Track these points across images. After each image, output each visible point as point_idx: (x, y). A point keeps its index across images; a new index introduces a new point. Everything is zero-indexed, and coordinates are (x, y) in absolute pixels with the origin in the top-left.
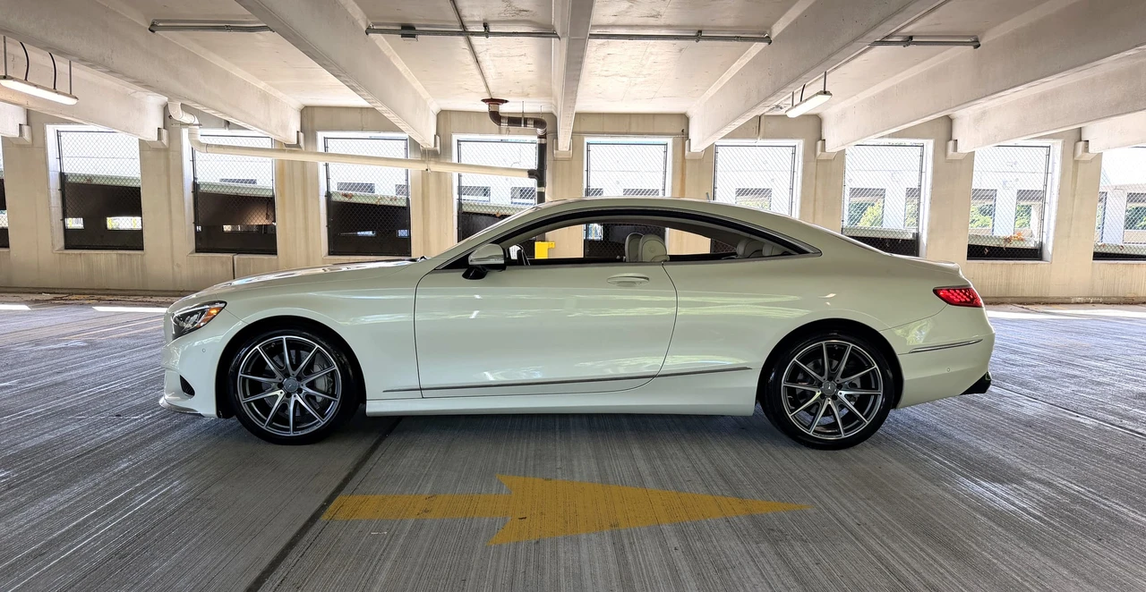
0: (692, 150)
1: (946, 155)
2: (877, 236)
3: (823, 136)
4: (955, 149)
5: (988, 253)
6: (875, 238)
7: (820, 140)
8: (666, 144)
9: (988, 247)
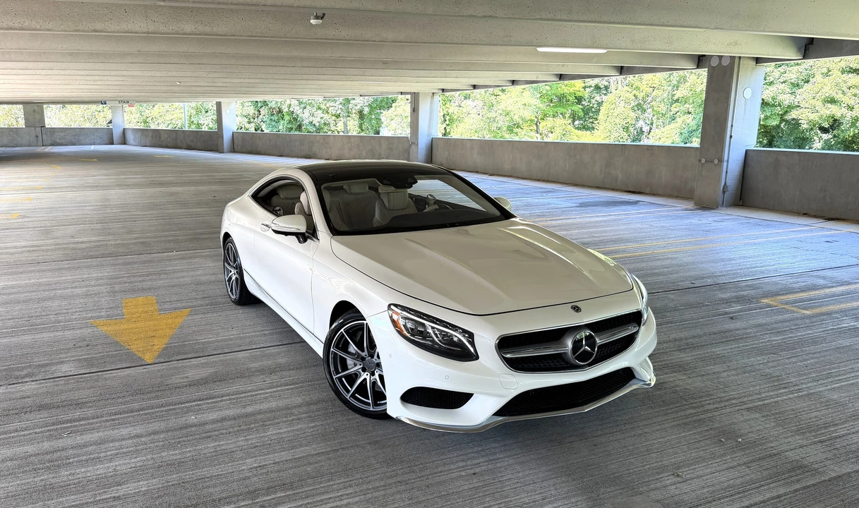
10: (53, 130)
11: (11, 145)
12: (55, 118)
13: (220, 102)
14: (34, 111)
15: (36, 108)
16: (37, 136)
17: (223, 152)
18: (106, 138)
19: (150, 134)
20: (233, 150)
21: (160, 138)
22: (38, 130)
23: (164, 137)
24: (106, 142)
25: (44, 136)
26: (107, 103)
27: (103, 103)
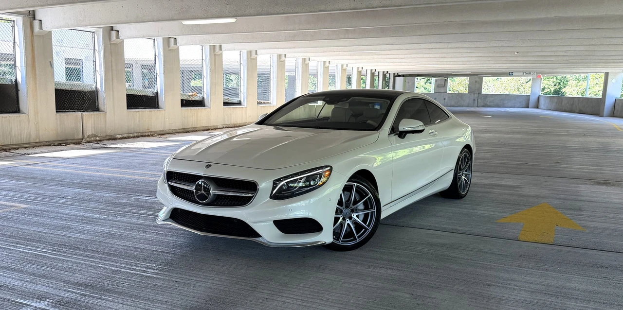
0: (44, 28)
1: (169, 46)
2: (138, 94)
3: (114, 28)
4: (176, 43)
5: (186, 103)
6: (139, 96)
7: (112, 30)
8: (14, 21)
9: (185, 100)
10: (486, 95)
11: (456, 105)
12: (491, 86)
13: (608, 73)
14: (476, 82)
15: (477, 79)
16: (474, 100)
17: (602, 116)
18: (524, 103)
19: (556, 100)
20: (613, 114)
21: (562, 103)
22: (476, 95)
24: (523, 106)
25: (479, 100)
26: (514, 74)
27: (511, 74)
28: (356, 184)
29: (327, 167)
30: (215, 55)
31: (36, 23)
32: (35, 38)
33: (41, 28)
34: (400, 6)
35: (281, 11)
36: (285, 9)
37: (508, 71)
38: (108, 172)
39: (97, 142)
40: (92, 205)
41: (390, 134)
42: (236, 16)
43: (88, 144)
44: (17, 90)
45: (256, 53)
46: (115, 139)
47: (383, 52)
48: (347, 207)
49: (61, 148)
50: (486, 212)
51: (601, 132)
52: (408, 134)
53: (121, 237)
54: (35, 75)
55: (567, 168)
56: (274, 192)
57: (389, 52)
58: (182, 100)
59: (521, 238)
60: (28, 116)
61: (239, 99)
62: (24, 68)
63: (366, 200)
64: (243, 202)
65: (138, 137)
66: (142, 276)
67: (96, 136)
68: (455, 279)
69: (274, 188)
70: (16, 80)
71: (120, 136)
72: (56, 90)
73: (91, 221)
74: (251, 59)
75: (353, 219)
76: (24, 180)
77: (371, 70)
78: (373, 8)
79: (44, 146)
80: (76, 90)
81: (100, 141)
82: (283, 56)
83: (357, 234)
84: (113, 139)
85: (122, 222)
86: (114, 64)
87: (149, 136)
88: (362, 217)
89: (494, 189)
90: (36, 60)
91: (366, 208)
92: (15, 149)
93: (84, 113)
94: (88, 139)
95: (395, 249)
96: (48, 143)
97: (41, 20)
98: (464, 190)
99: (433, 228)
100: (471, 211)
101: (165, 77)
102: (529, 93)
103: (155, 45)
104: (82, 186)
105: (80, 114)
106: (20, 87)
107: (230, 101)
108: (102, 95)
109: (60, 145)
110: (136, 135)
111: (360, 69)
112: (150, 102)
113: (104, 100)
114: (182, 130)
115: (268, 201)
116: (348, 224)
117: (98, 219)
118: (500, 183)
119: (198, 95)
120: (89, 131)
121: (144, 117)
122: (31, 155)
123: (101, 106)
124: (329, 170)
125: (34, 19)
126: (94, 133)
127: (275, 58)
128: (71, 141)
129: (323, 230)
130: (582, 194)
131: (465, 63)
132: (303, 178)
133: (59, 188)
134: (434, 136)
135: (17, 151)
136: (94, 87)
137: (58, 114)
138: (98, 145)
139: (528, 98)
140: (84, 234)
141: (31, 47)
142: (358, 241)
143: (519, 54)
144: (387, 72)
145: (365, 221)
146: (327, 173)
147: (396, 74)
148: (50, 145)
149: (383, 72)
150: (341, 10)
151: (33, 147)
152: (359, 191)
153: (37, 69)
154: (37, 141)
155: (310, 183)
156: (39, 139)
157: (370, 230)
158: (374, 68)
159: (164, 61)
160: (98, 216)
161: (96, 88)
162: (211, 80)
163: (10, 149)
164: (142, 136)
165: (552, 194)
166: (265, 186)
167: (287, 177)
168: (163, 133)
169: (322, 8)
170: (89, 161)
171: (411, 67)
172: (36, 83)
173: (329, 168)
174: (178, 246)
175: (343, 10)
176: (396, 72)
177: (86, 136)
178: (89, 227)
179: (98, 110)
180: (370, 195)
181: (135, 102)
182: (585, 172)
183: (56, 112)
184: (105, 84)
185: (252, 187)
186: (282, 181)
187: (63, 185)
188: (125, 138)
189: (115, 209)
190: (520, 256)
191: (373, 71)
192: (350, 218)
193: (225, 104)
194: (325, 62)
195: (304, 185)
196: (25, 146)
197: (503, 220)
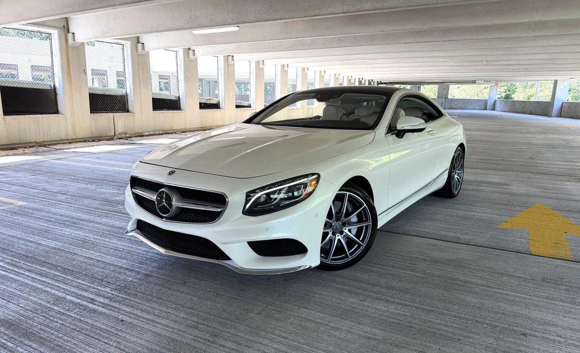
0: (77, 40)
1: (188, 57)
2: (163, 98)
3: (141, 41)
4: (194, 55)
5: (203, 106)
6: (163, 99)
7: (139, 42)
8: (51, 34)
9: (203, 103)
10: (452, 100)
12: (456, 92)
13: (557, 80)
15: (445, 87)
16: (442, 103)
17: (550, 116)
18: (483, 106)
19: (509, 104)
20: (560, 115)
21: (515, 106)
22: (444, 99)
23: (517, 105)
24: (482, 108)
25: (446, 103)
26: (477, 82)
27: (474, 82)
28: (348, 193)
29: (313, 174)
30: (228, 65)
31: (70, 35)
32: (70, 49)
33: (74, 40)
34: (391, 8)
35: (279, 17)
36: (282, 15)
37: (472, 79)
38: (121, 166)
39: (126, 138)
40: (86, 202)
41: (387, 133)
42: (238, 24)
43: (118, 140)
44: (56, 94)
45: (263, 64)
46: (142, 136)
47: (370, 61)
48: (337, 220)
49: (94, 143)
50: (483, 215)
51: (556, 130)
52: (407, 134)
53: (93, 246)
54: (71, 81)
55: (543, 164)
56: (248, 206)
57: (375, 61)
58: (200, 104)
59: (533, 250)
60: (66, 116)
61: (250, 103)
62: (60, 75)
63: (360, 211)
64: (210, 218)
65: (162, 134)
66: (86, 308)
67: (126, 133)
68: (477, 322)
69: (247, 201)
70: (54, 86)
71: (147, 133)
72: (90, 94)
73: (72, 223)
74: (259, 69)
75: (344, 234)
76: (42, 174)
77: (359, 79)
78: (365, 11)
79: (80, 142)
80: (109, 94)
81: (129, 137)
82: (286, 66)
83: (349, 250)
84: (141, 136)
85: (104, 225)
86: (140, 71)
87: (172, 133)
88: (354, 231)
89: (484, 186)
90: (71, 69)
91: (360, 220)
92: (54, 144)
93: (115, 114)
94: (119, 136)
95: (393, 267)
96: (84, 140)
97: (74, 33)
98: (456, 189)
99: (433, 236)
100: (468, 213)
101: (185, 84)
102: (487, 98)
103: (177, 56)
104: (90, 181)
105: (111, 115)
106: (58, 92)
107: (241, 104)
108: (131, 99)
109: (94, 141)
110: (161, 132)
111: (350, 78)
112: (173, 105)
113: (132, 103)
114: (201, 129)
115: (240, 218)
116: (339, 240)
117: (83, 220)
118: (486, 180)
119: (215, 99)
120: (120, 129)
121: (167, 117)
122: (65, 150)
123: (130, 108)
124: (316, 178)
125: (68, 32)
126: (124, 131)
127: (279, 68)
128: (104, 138)
129: (308, 253)
130: (572, 193)
131: (438, 71)
132: (284, 188)
133: (69, 183)
134: (431, 135)
135: (55, 147)
136: (124, 92)
137: (92, 115)
138: (127, 141)
139: (486, 102)
140: (57, 240)
141: (66, 57)
142: (350, 259)
143: (488, 63)
144: (372, 80)
145: (358, 235)
146: (314, 182)
147: (379, 82)
148: (85, 141)
149: (369, 80)
150: (334, 14)
151: (70, 143)
152: (351, 200)
153: (72, 76)
154: (74, 138)
155: (293, 194)
156: (76, 136)
157: (364, 246)
158: (361, 77)
159: (185, 70)
160: (84, 217)
161: (126, 93)
162: (225, 87)
163: (49, 145)
164: (166, 133)
165: (542, 192)
166: (236, 199)
167: (263, 188)
168: (184, 131)
169: (317, 12)
170: (112, 155)
171: (392, 75)
172: (71, 89)
173: (316, 176)
174: (147, 259)
175: (336, 14)
176: (379, 81)
177: (117, 134)
178: (67, 231)
179: (128, 111)
180: (365, 205)
181: (160, 104)
182: (563, 168)
183: (91, 113)
184: (134, 89)
185: (220, 200)
186: (257, 193)
187: (73, 181)
188: (152, 135)
189: (107, 208)
190: (544, 280)
191: (361, 79)
192: (342, 233)
193: (237, 106)
194: (321, 72)
195: (286, 197)
196: (63, 142)
197: (504, 226)
